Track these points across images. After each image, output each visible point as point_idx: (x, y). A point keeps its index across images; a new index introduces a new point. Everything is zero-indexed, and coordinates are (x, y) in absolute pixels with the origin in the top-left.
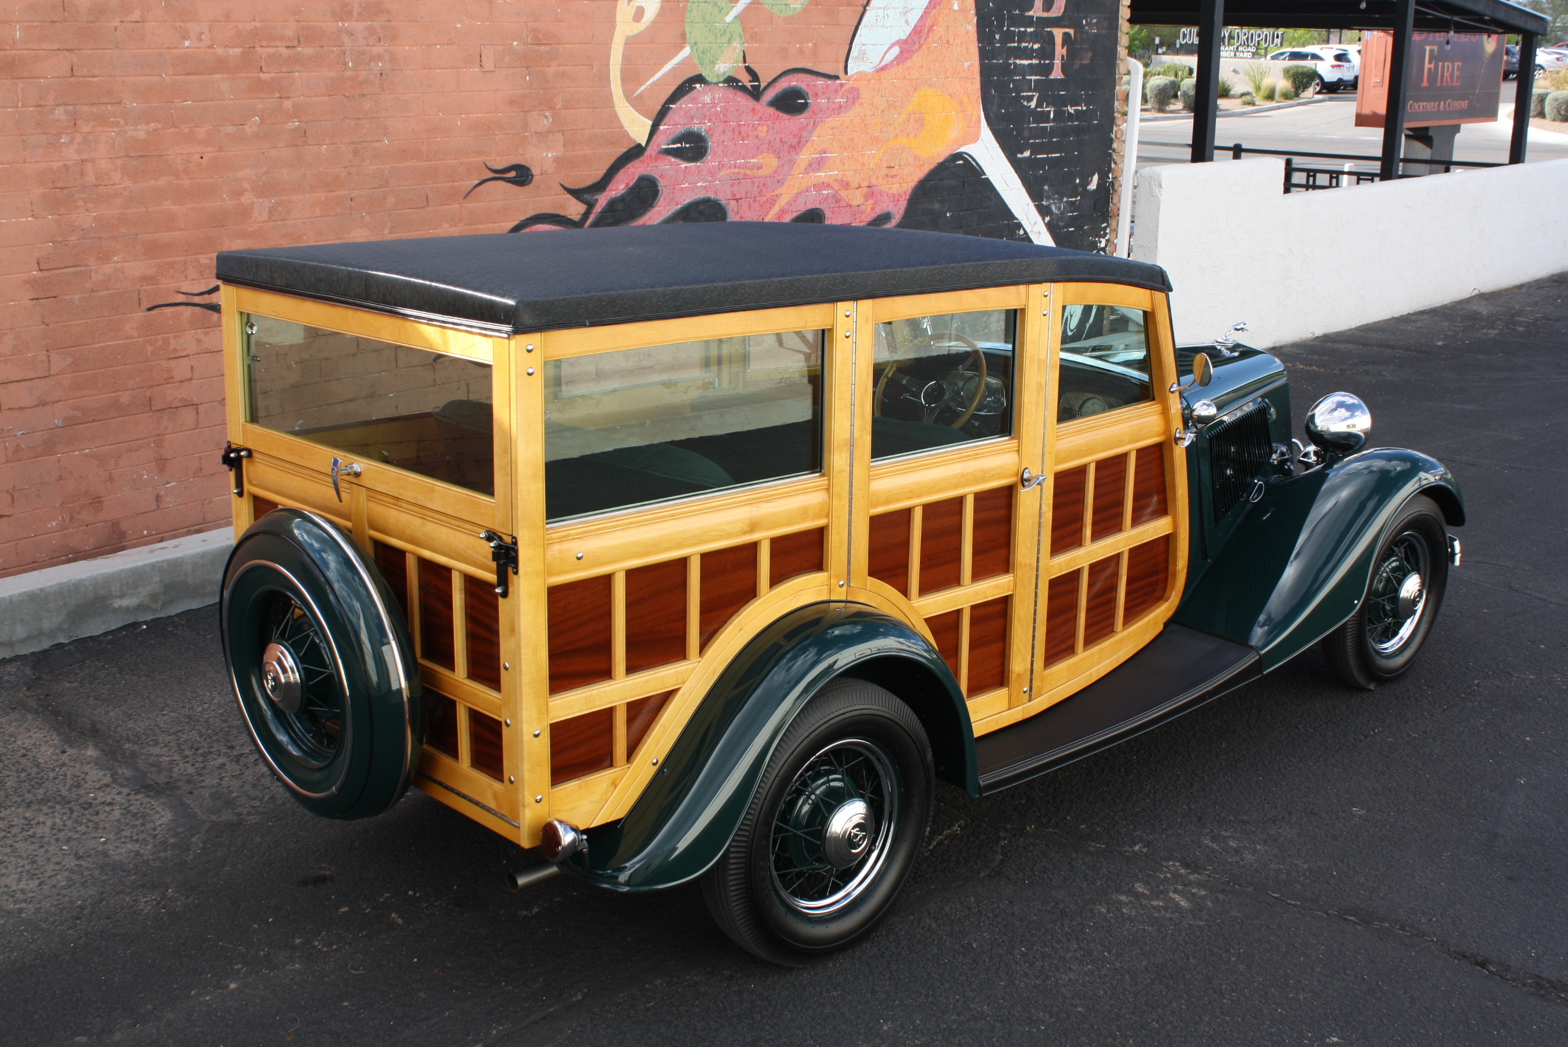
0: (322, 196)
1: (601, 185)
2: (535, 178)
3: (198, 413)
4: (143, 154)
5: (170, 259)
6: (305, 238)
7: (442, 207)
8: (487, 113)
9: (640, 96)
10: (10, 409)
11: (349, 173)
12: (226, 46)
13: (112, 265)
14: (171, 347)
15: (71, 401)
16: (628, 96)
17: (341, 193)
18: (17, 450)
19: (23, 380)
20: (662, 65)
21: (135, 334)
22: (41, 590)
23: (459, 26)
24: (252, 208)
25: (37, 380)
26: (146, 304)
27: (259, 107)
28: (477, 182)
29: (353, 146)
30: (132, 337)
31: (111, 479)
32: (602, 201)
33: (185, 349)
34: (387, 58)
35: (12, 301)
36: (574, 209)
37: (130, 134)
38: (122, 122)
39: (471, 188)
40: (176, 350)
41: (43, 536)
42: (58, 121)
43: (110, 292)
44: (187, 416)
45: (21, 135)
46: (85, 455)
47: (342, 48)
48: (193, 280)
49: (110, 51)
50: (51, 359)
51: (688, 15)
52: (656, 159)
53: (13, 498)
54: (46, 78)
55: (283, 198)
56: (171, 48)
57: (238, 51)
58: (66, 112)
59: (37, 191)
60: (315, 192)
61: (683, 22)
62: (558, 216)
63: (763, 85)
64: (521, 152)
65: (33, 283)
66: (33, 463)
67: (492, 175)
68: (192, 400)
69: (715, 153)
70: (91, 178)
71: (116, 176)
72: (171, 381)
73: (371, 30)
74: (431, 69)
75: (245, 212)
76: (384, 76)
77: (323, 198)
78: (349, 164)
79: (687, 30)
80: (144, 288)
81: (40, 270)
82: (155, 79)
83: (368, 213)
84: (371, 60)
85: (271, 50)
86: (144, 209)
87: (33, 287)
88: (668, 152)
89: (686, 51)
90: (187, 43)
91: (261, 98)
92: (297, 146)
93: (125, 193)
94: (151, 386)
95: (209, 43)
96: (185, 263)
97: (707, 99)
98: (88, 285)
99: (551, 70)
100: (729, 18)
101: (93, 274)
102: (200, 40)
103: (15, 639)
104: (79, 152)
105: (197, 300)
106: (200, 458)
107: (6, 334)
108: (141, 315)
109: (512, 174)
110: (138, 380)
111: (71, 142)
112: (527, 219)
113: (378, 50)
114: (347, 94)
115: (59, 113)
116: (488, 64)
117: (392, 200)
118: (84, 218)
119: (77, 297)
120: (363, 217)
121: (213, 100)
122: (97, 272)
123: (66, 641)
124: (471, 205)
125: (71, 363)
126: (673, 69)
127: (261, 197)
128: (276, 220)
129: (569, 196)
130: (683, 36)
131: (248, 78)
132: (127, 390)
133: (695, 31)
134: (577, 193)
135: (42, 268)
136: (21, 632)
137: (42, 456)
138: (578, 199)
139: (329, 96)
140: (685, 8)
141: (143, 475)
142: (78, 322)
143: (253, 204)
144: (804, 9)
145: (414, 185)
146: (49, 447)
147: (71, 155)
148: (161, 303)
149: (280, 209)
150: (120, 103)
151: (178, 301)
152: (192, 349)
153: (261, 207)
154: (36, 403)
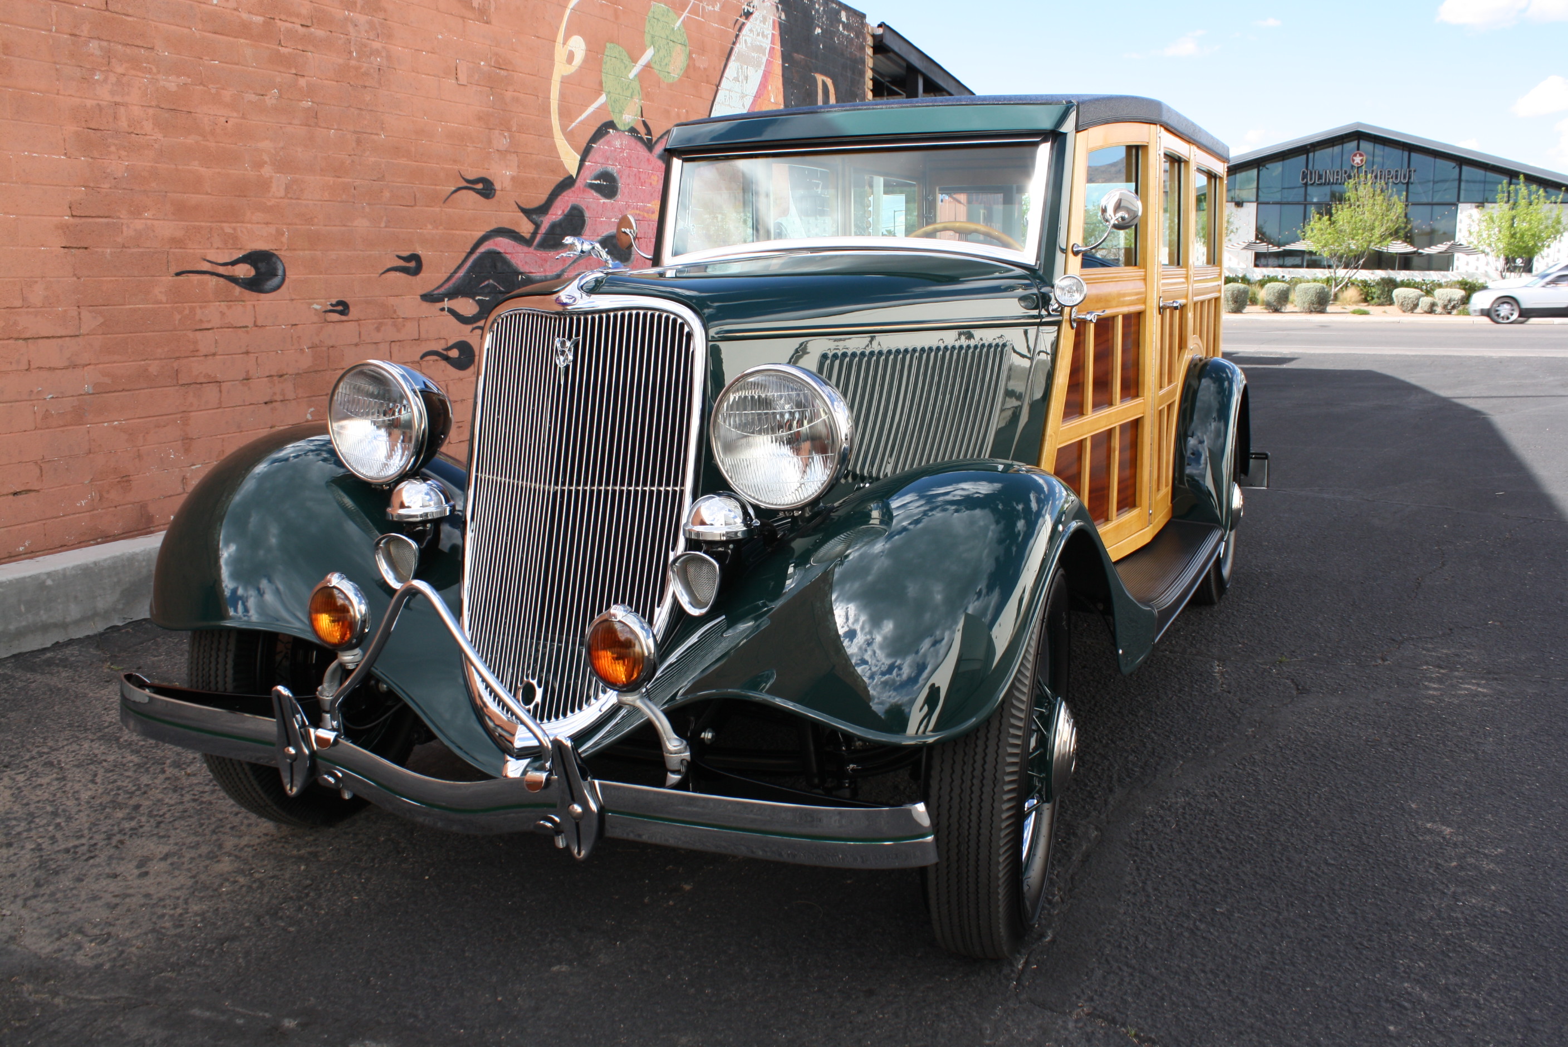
0: (330, 180)
1: (544, 209)
2: (498, 193)
3: (220, 391)
4: (173, 107)
5: (197, 224)
6: (316, 220)
7: (426, 208)
8: (461, 124)
9: (572, 131)
10: (40, 368)
11: (353, 161)
12: (250, 13)
13: (142, 221)
14: (198, 317)
15: (101, 366)
16: (564, 129)
17: (346, 180)
18: (47, 415)
19: (53, 337)
20: (587, 106)
21: (164, 299)
22: (95, 563)
23: (440, 37)
24: (271, 182)
25: (67, 339)
26: (174, 269)
27: (278, 80)
28: (453, 189)
29: (356, 135)
30: (161, 303)
31: (140, 456)
32: (547, 222)
33: (209, 321)
34: (384, 54)
35: (42, 246)
36: (526, 228)
37: (162, 83)
38: (155, 70)
39: (448, 194)
40: (201, 321)
41: (72, 517)
42: (92, 55)
43: (141, 250)
44: (211, 393)
45: (55, 63)
46: (115, 427)
47: (348, 37)
48: (217, 248)
50: (82, 317)
51: (604, 66)
52: (584, 191)
53: (41, 470)
54: (83, 7)
55: (297, 176)
56: (200, 3)
57: (259, 19)
58: (100, 47)
59: (71, 128)
60: (324, 176)
61: (601, 71)
62: (514, 232)
63: (654, 139)
64: (486, 166)
65: (64, 228)
66: (63, 432)
67: (465, 184)
68: (216, 377)
69: (624, 193)
70: (123, 124)
71: (148, 126)
72: (196, 354)
73: (371, 24)
74: (418, 73)
75: (264, 185)
76: (381, 72)
77: (331, 182)
78: (353, 153)
79: (604, 79)
80: (172, 250)
81: (73, 216)
82: (186, 31)
83: (368, 204)
84: (371, 54)
85: (289, 26)
87: (65, 233)
88: (592, 186)
89: (603, 99)
90: (215, 2)
91: (279, 71)
92: (309, 126)
93: (156, 146)
94: (178, 358)
95: (235, 5)
96: (211, 229)
97: (617, 144)
98: (120, 240)
99: (509, 94)
100: (631, 76)
101: (125, 229)
102: (227, 1)
103: (68, 620)
104: (112, 93)
105: (221, 270)
106: (223, 440)
107: (36, 282)
108: (168, 279)
109: (480, 186)
110: (166, 349)
111: (106, 80)
112: (492, 231)
113: (377, 45)
114: (351, 83)
115: (93, 46)
116: (463, 79)
117: (387, 194)
118: (117, 165)
119: (109, 251)
120: (363, 207)
121: (238, 64)
122: (128, 227)
123: (120, 624)
124: (449, 210)
125: (102, 324)
126: (594, 112)
127: (278, 172)
128: (291, 198)
129: (521, 214)
130: (601, 83)
131: (268, 48)
132: (155, 359)
133: (608, 82)
134: (527, 212)
135: (74, 213)
136: (75, 612)
137: (72, 425)
138: (528, 218)
139: (337, 81)
140: (602, 59)
141: (170, 454)
142: (109, 279)
143: (271, 177)
144: (680, 80)
145: (404, 183)
146: (78, 416)
147: (104, 94)
148: (188, 269)
149: (295, 187)
150: (152, 49)
151: (204, 269)
152: (216, 322)
153: (279, 183)
154: (66, 364)
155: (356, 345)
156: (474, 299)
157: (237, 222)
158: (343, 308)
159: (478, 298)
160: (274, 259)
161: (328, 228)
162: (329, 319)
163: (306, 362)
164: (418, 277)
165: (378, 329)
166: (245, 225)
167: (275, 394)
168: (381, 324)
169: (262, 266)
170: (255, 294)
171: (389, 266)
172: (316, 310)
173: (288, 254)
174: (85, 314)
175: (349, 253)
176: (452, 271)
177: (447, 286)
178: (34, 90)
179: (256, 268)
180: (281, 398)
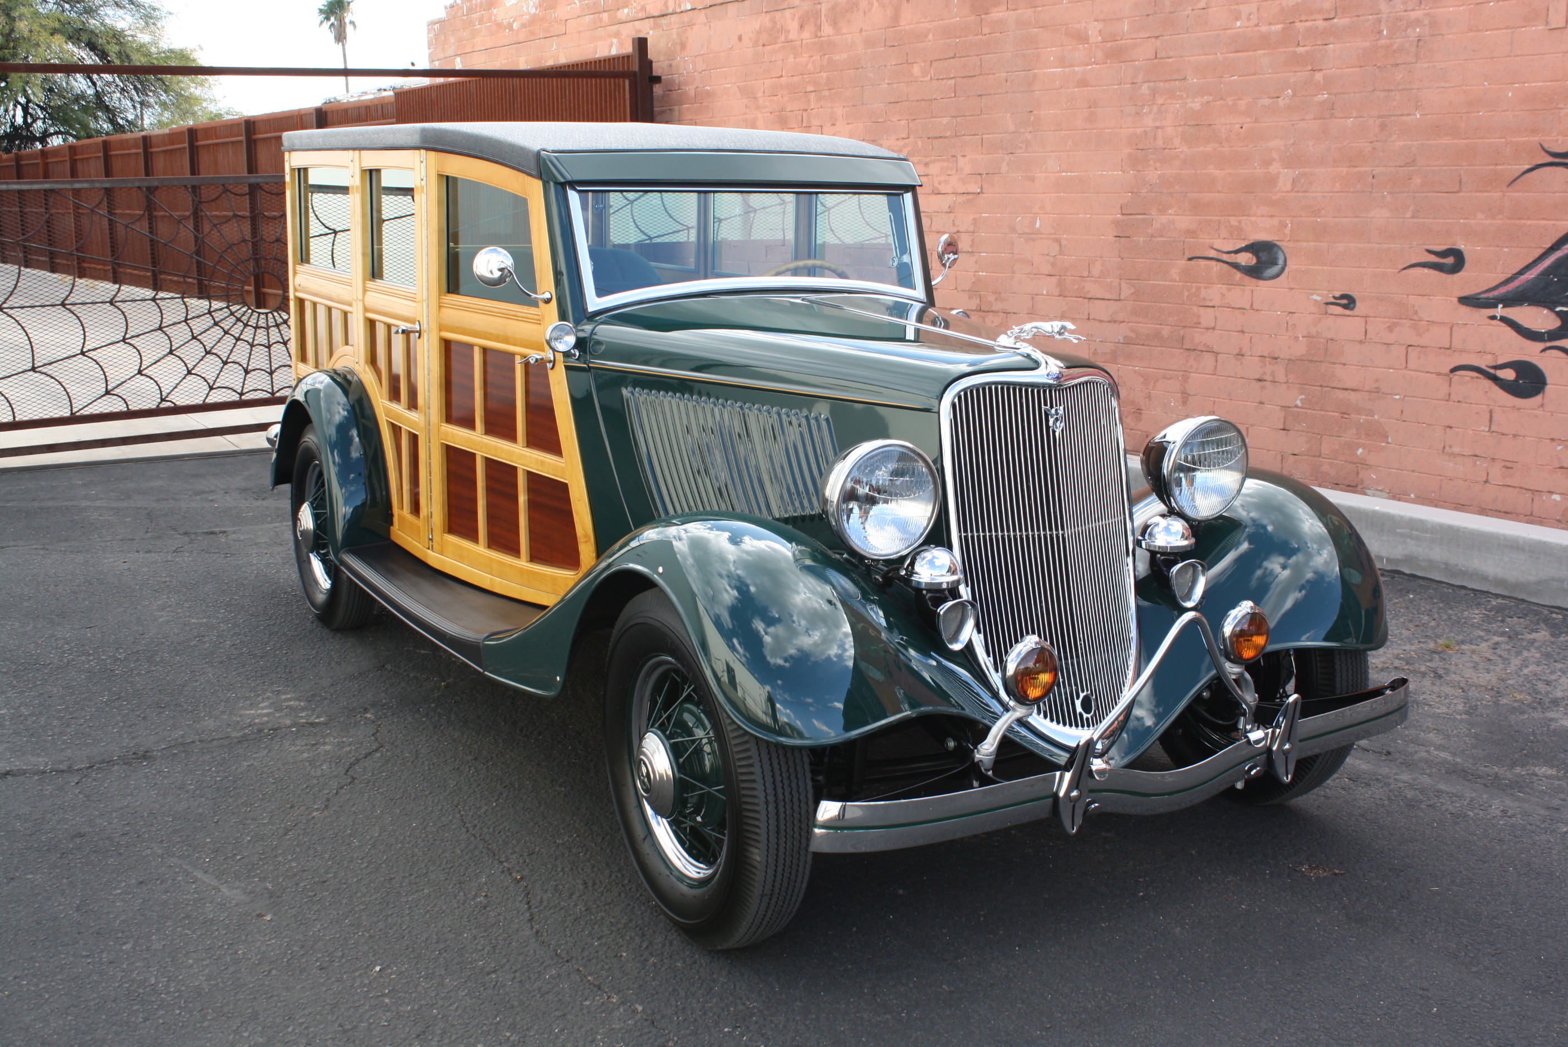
0: (1344, 170)
3: (1217, 361)
4: (1196, 123)
5: (1209, 218)
6: (1323, 212)
7: (1478, 194)
8: (1550, 81)
11: (1374, 148)
12: (1270, 24)
13: (1167, 217)
14: (1202, 296)
15: (1130, 324)
17: (1364, 169)
19: (1103, 299)
21: (1178, 279)
24: (1278, 177)
25: (1112, 302)
26: (1188, 255)
27: (1292, 80)
28: (1527, 167)
29: (1381, 120)
30: (1175, 281)
31: (1149, 397)
33: (1211, 300)
34: (1426, 22)
35: (1103, 235)
37: (1189, 105)
38: (1185, 96)
39: (1519, 174)
40: (1204, 299)
42: (1144, 94)
43: (1164, 239)
44: (1208, 360)
45: (1121, 106)
46: (1135, 371)
47: (1379, 16)
48: (1224, 238)
49: (1181, 36)
50: (1119, 287)
54: (1139, 60)
55: (1306, 170)
56: (1226, 29)
57: (1279, 27)
58: (1149, 87)
59: (1126, 151)
60: (1337, 167)
65: (1116, 223)
67: (1550, 159)
68: (1214, 348)
70: (1160, 143)
71: (1177, 142)
72: (1200, 326)
74: (1480, 31)
75: (1272, 181)
76: (1421, 43)
77: (1344, 173)
78: (1375, 139)
80: (1187, 240)
81: (1123, 214)
82: (1211, 57)
83: (1390, 193)
84: (1408, 27)
85: (1309, 24)
86: (1193, 171)
87: (1117, 227)
90: (1238, 24)
91: (1295, 72)
92: (1324, 119)
93: (1182, 156)
94: (1184, 327)
95: (1256, 22)
96: (1218, 222)
98: (1150, 231)
101: (1154, 223)
102: (1249, 19)
104: (1154, 120)
105: (1225, 257)
106: (1215, 403)
108: (1183, 263)
110: (1174, 319)
111: (1150, 112)
113: (1418, 14)
114: (1379, 64)
115: (1145, 88)
116: (1556, 20)
117: (1417, 180)
118: (1152, 175)
119: (1142, 239)
120: (1384, 197)
121: (1254, 74)
122: (1156, 221)
124: (1517, 194)
125: (1134, 293)
127: (1286, 168)
128: (1298, 192)
131: (1285, 52)
132: (1168, 325)
135: (1123, 212)
139: (1361, 67)
141: (1173, 402)
142: (1140, 260)
143: (1279, 173)
145: (1444, 166)
146: (1113, 357)
147: (1149, 122)
148: (1198, 255)
149: (1303, 181)
150: (1184, 79)
151: (1211, 256)
152: (1216, 302)
153: (1285, 177)
154: (1109, 319)
155: (1361, 342)
156: (1552, 309)
157: (1244, 216)
158: (1348, 302)
159: (1558, 309)
160: (1275, 249)
161: (1336, 219)
162: (1329, 311)
163: (1300, 349)
164: (1456, 276)
165: (1390, 329)
166: (1249, 218)
167: (1265, 373)
168: (1396, 324)
169: (1264, 256)
170: (1254, 280)
171: (1414, 261)
172: (1316, 301)
173: (1291, 245)
174: (1124, 285)
175: (1360, 246)
176: (1515, 271)
177: (1503, 290)
178: (1108, 128)
179: (1258, 258)
180: (1271, 378)
